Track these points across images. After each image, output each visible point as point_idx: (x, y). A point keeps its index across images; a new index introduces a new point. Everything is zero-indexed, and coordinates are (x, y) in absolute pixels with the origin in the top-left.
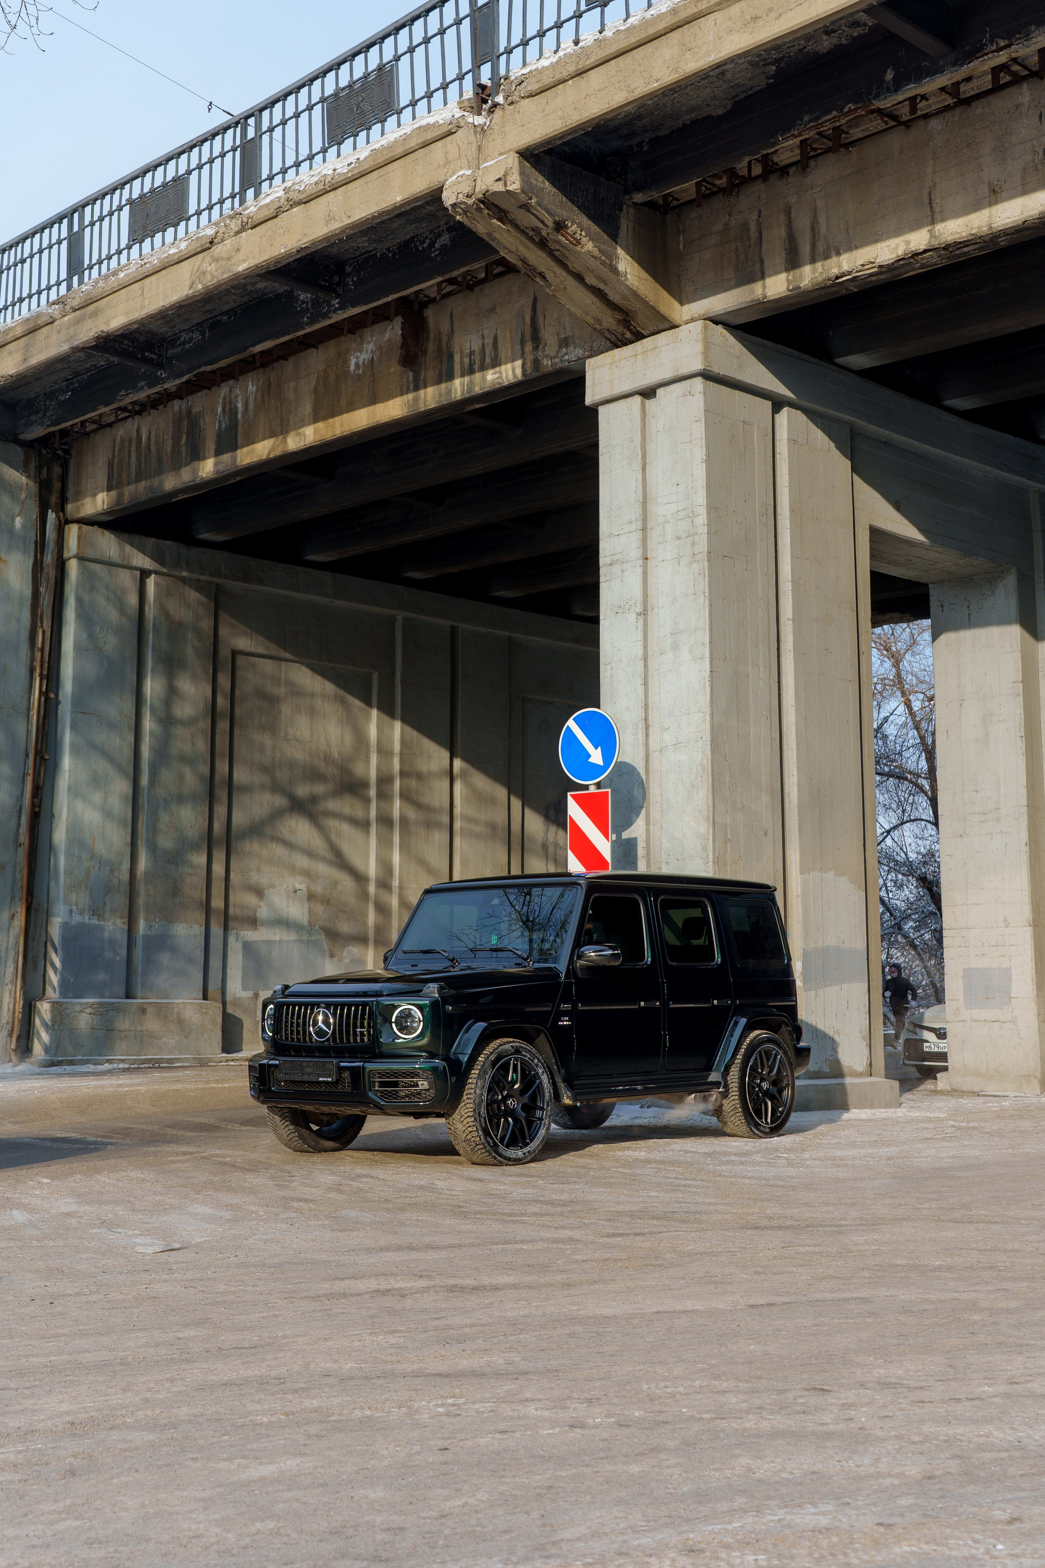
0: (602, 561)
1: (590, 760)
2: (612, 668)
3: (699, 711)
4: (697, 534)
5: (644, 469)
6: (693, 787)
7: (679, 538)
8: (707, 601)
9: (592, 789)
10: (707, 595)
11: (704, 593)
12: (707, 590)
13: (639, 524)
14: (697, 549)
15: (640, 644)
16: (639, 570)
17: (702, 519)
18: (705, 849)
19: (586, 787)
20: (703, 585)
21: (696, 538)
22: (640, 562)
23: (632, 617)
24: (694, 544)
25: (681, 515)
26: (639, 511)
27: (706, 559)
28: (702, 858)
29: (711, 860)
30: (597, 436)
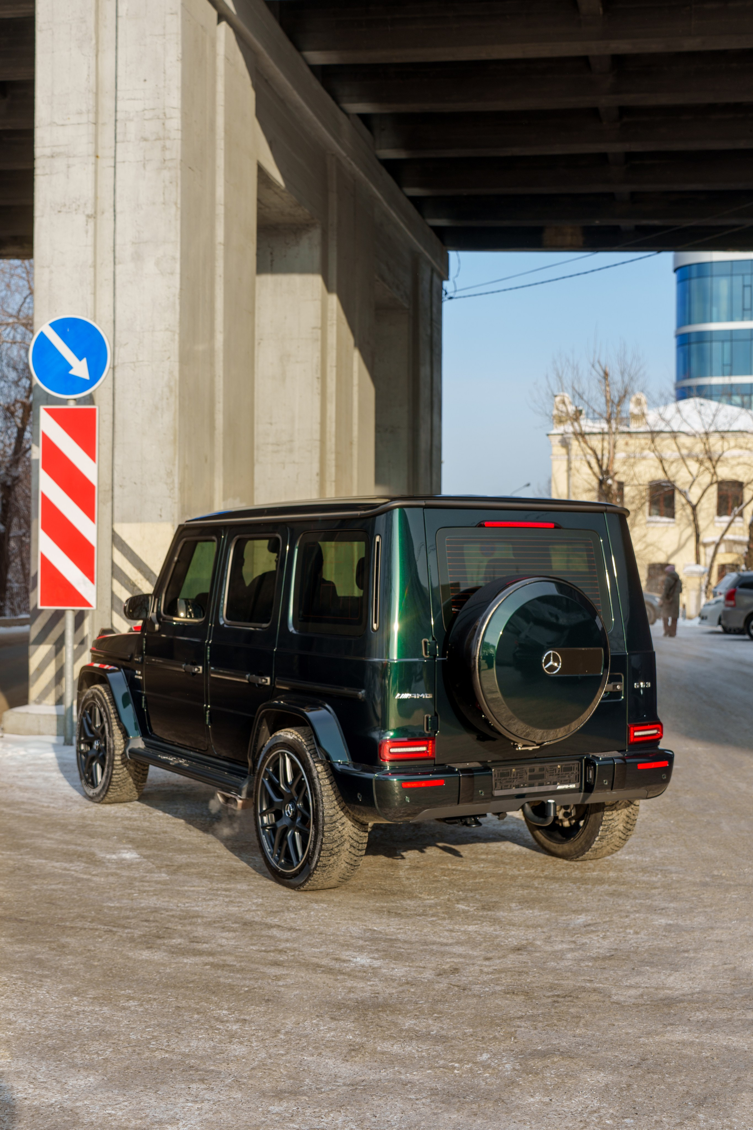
0: (39, 151)
1: (72, 372)
2: (51, 272)
3: (167, 329)
4: (169, 138)
5: (97, 56)
6: (157, 408)
7: (145, 140)
8: (179, 213)
9: (72, 405)
10: (179, 206)
11: (176, 204)
12: (179, 201)
13: (92, 117)
14: (168, 155)
15: (90, 249)
16: (91, 168)
17: (175, 123)
18: (170, 474)
19: (65, 402)
20: (175, 194)
21: (168, 143)
22: (92, 159)
23: (80, 219)
24: (164, 148)
25: (148, 115)
26: (92, 102)
27: (179, 167)
28: (166, 484)
29: (177, 485)
30: (34, 8)
